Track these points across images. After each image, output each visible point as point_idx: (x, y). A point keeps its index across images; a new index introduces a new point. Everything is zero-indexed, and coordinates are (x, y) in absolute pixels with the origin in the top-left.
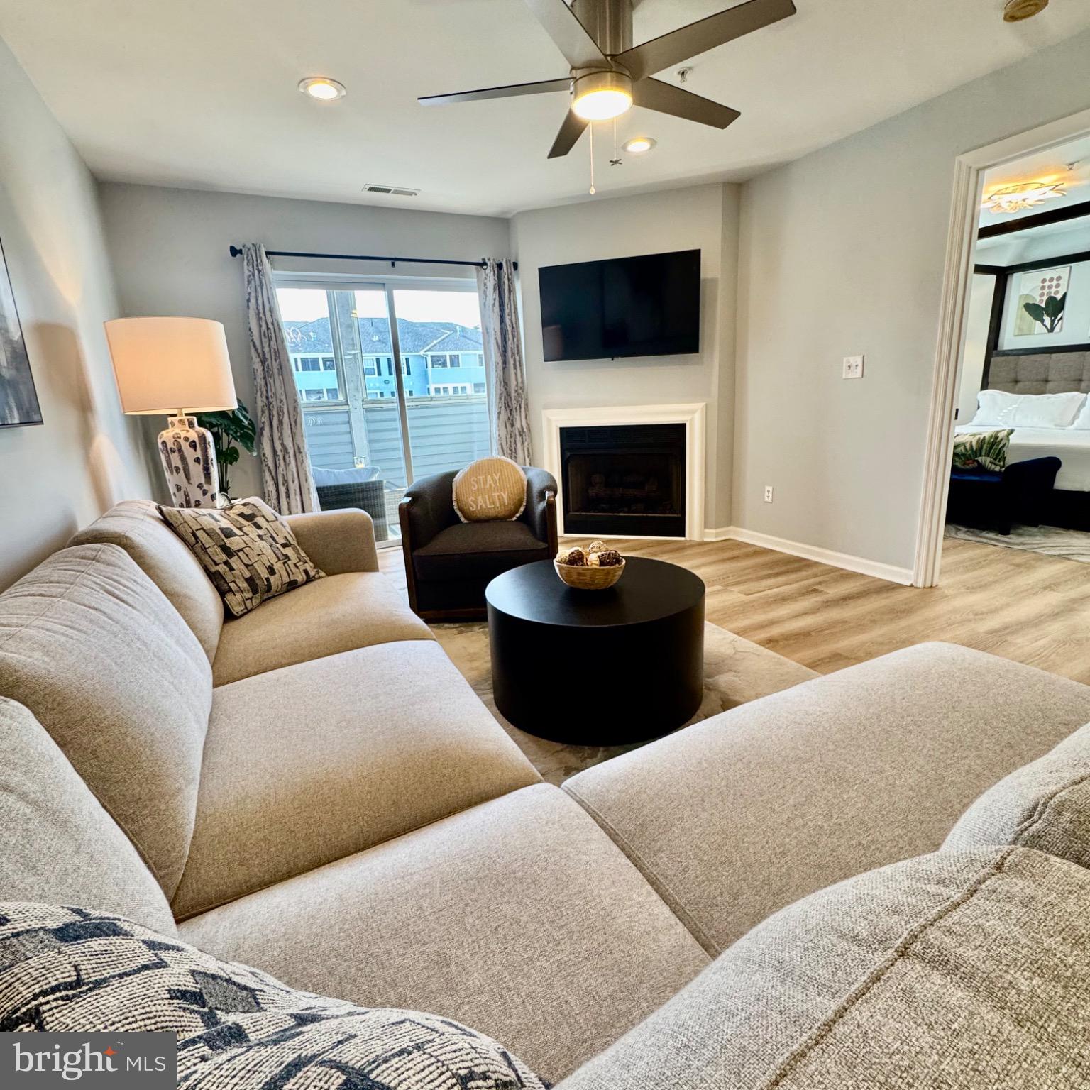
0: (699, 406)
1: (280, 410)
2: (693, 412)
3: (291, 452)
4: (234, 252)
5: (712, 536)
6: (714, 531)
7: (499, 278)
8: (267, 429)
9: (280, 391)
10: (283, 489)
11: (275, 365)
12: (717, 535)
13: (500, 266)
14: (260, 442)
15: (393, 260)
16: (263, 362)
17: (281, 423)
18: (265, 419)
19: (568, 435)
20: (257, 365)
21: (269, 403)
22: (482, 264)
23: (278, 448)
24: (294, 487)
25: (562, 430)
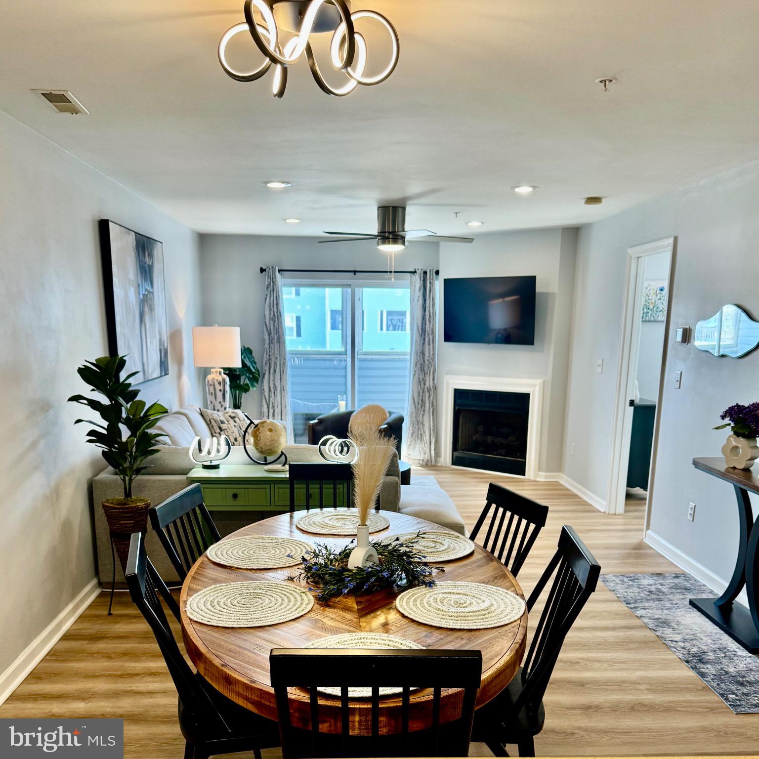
0: (538, 382)
1: (276, 363)
2: (534, 386)
3: (279, 389)
4: (262, 270)
6: (544, 474)
7: (424, 281)
8: (267, 376)
9: (277, 352)
10: (271, 411)
11: (276, 337)
12: (547, 477)
13: (425, 273)
14: (262, 382)
15: (355, 272)
16: (269, 334)
17: (275, 371)
18: (267, 368)
19: (459, 394)
20: (266, 337)
21: (270, 359)
22: (414, 272)
23: (272, 386)
24: (278, 410)
25: (456, 391)
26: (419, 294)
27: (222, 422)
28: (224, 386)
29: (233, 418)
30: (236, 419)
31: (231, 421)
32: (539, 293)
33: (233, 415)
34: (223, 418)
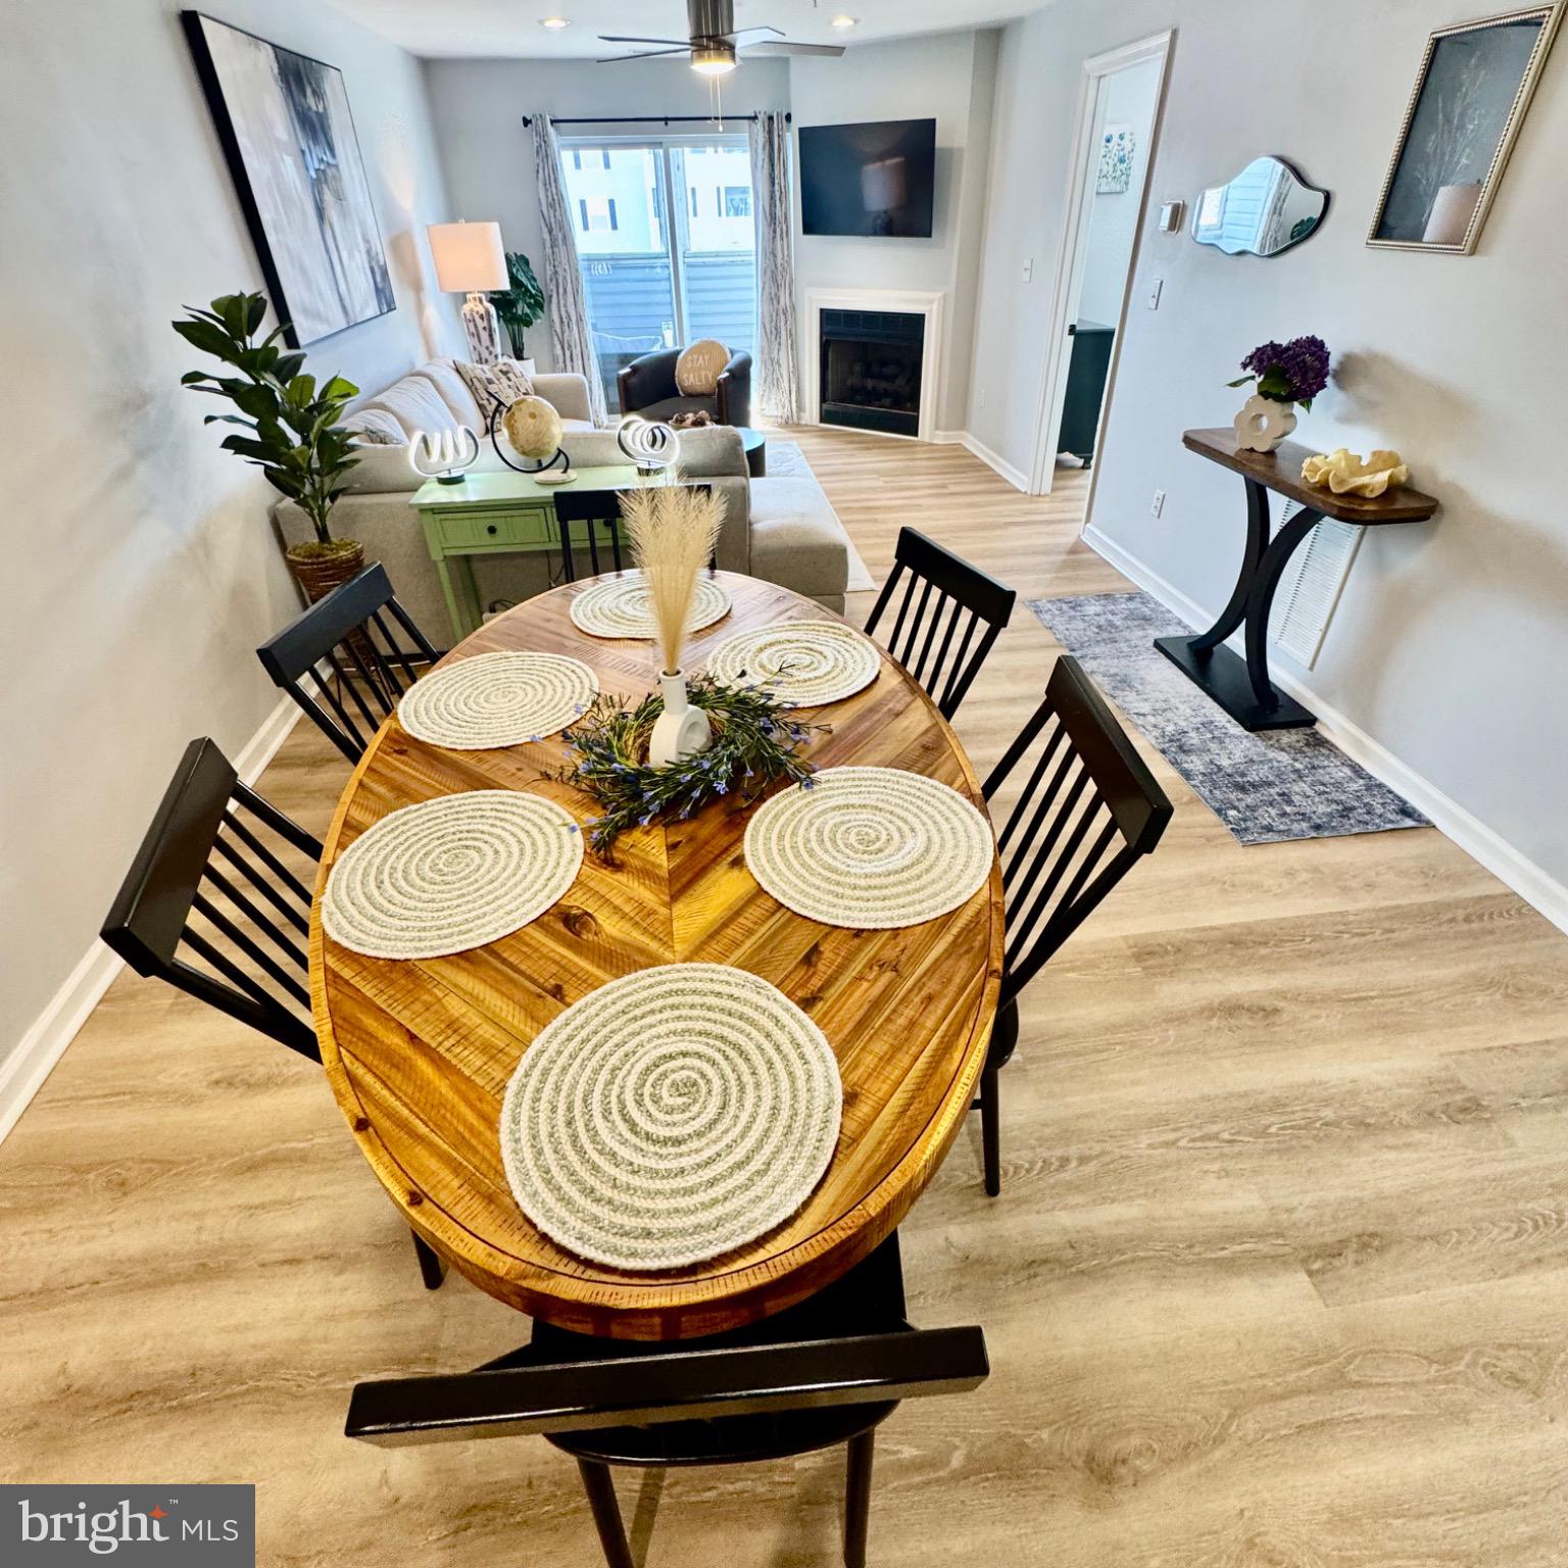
0: (937, 295)
1: (565, 278)
2: (931, 302)
3: (574, 319)
4: (526, 122)
5: (940, 438)
6: (942, 433)
7: (770, 132)
8: (554, 300)
9: (564, 261)
10: (568, 354)
11: (560, 236)
12: (946, 437)
13: (771, 118)
14: (550, 310)
15: (666, 120)
16: (550, 232)
17: (565, 291)
18: (552, 286)
19: (828, 317)
20: (546, 236)
21: (556, 272)
22: (755, 118)
23: (564, 315)
24: (577, 352)
25: (822, 311)
26: (763, 156)
27: (490, 381)
28: (489, 321)
29: (505, 373)
30: (511, 375)
31: (504, 379)
32: (941, 149)
33: (505, 369)
34: (490, 375)
